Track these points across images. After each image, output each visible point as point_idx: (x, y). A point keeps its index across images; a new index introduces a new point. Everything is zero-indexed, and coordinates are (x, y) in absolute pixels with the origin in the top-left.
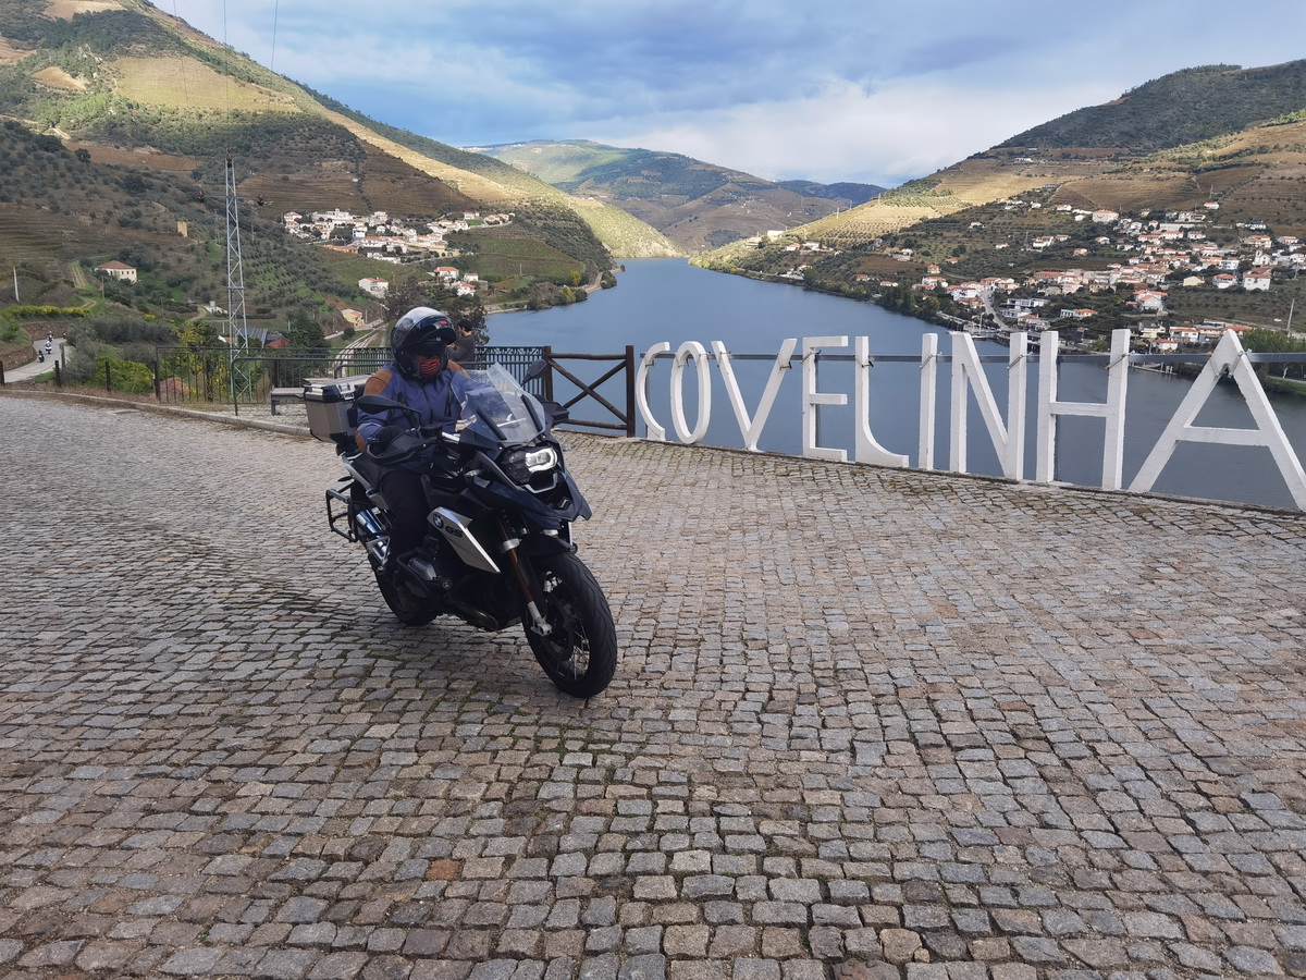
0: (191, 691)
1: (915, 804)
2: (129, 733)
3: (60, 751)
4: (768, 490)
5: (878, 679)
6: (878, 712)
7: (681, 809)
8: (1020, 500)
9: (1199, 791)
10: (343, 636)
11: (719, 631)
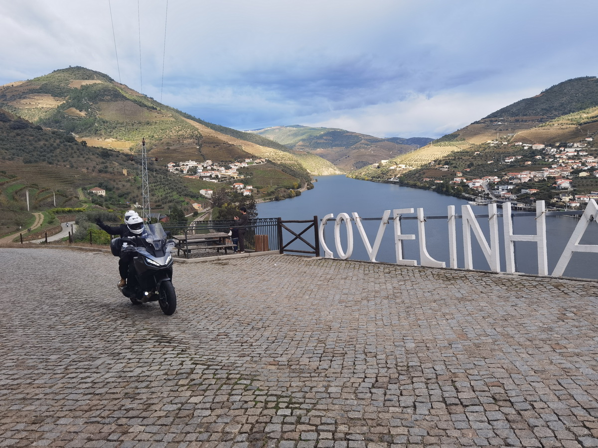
0: (113, 382)
1: (444, 434)
2: (84, 403)
3: (53, 411)
4: (380, 280)
5: (428, 371)
6: (427, 388)
7: (331, 437)
8: (499, 282)
9: (585, 426)
10: (182, 354)
11: (354, 349)
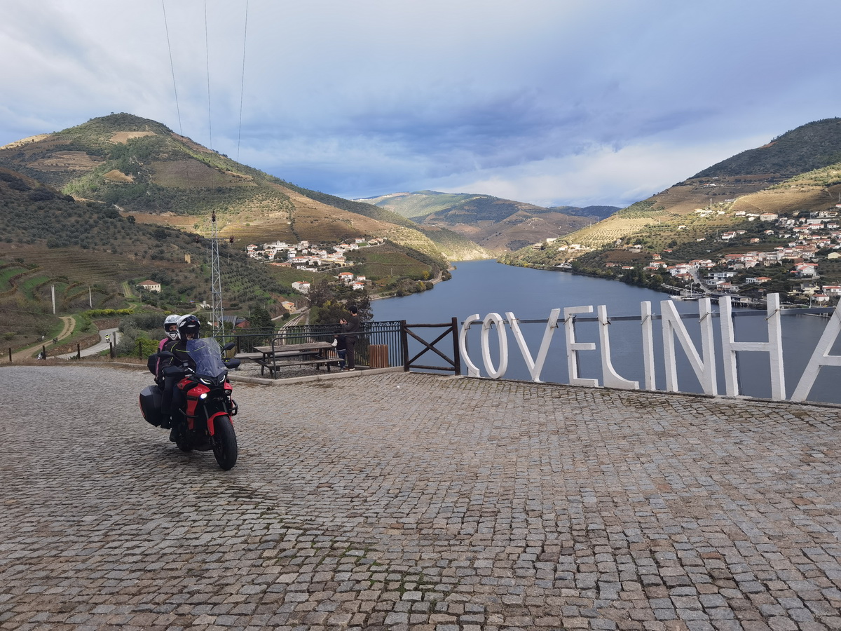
0: (171, 554)
1: (640, 627)
2: (131, 583)
3: (88, 595)
4: (546, 408)
5: (616, 536)
6: (615, 561)
8: (716, 409)
10: (268, 514)
11: (510, 505)
